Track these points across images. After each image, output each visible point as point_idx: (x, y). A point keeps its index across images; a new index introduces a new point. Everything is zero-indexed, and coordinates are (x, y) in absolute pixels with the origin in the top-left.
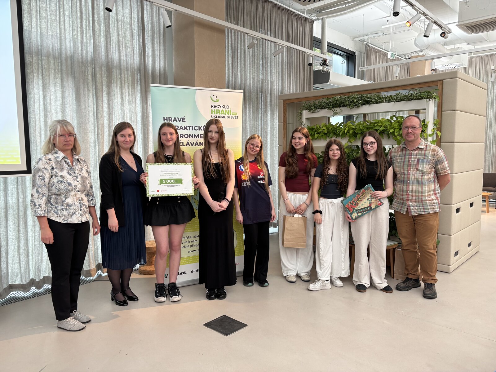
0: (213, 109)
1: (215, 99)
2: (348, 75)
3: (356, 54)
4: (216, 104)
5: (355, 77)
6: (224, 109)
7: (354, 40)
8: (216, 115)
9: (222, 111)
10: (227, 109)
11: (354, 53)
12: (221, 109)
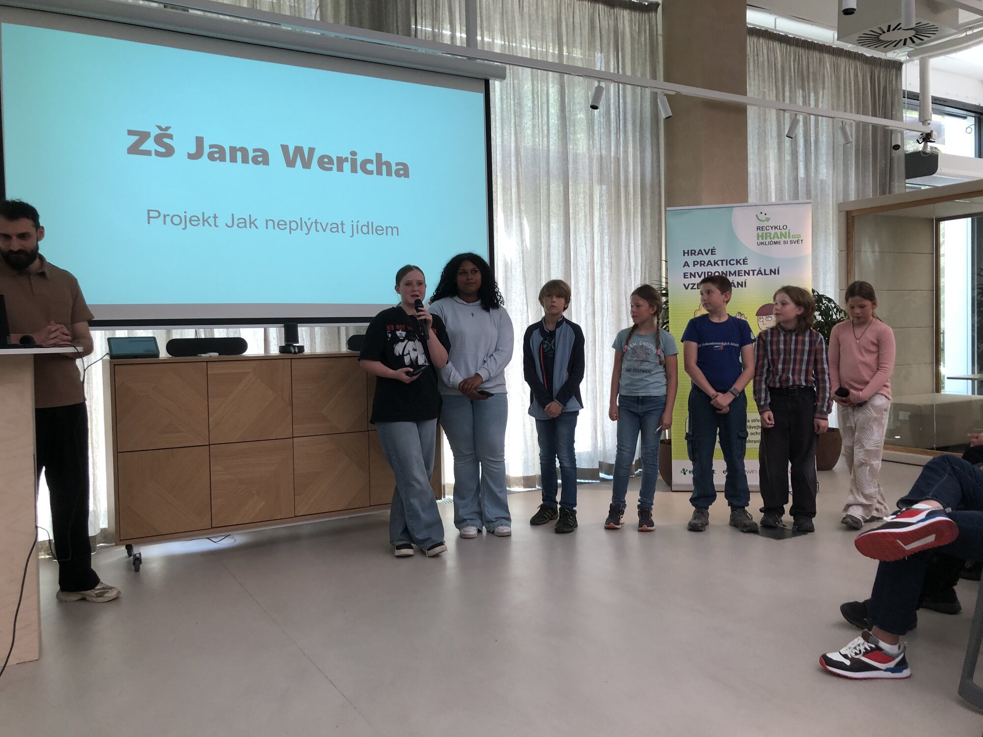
0: (760, 232)
1: (763, 217)
4: (765, 224)
6: (778, 231)
8: (764, 240)
9: (776, 233)
10: (783, 231)
12: (773, 232)
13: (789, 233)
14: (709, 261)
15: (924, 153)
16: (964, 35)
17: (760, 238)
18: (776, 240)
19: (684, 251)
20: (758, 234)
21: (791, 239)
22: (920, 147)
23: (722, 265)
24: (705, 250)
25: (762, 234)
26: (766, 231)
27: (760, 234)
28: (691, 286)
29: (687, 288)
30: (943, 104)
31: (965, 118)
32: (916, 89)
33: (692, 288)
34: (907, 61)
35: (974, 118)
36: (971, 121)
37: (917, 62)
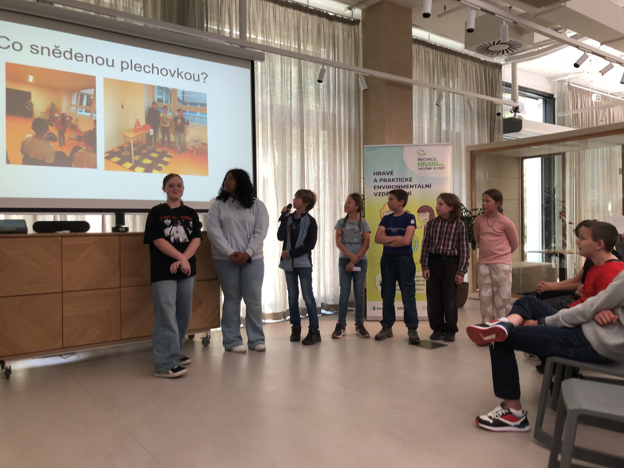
1: (421, 153)
2: (546, 122)
3: (555, 96)
4: (423, 157)
5: (554, 123)
6: (431, 162)
7: (553, 81)
8: (422, 167)
9: (429, 163)
10: (434, 162)
11: (553, 95)
12: (427, 162)
13: (437, 163)
14: (389, 179)
15: (514, 119)
16: (537, 49)
17: (420, 165)
18: (429, 167)
19: (374, 172)
20: (418, 163)
21: (438, 166)
22: (511, 115)
23: (397, 181)
24: (387, 172)
25: (421, 163)
26: (423, 161)
27: (420, 163)
28: (378, 194)
29: (376, 195)
30: (524, 90)
31: (537, 99)
32: (510, 81)
33: (379, 195)
34: (504, 64)
35: (542, 100)
36: (541, 101)
37: (510, 65)
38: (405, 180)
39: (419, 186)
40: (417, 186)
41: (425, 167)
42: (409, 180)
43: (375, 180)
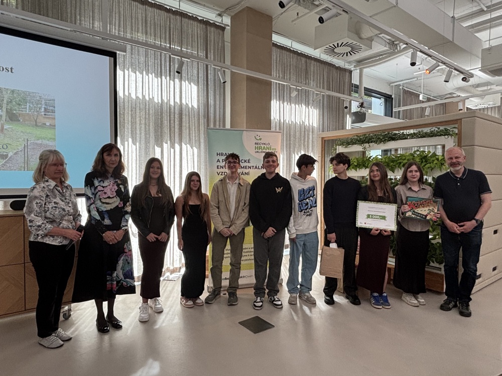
0: (257, 146)
1: (258, 138)
2: (386, 116)
3: (393, 97)
4: (259, 141)
5: (392, 117)
6: (266, 146)
7: (391, 85)
8: (259, 150)
9: (264, 147)
10: (268, 146)
11: (391, 96)
12: (263, 146)
13: (271, 147)
15: (360, 112)
16: (378, 58)
17: (257, 149)
18: (264, 150)
20: (255, 147)
26: (260, 146)
28: (221, 173)
29: (219, 175)
30: (369, 92)
31: (380, 99)
32: (358, 83)
34: (354, 70)
35: (383, 99)
37: (358, 71)
38: (244, 161)
39: (256, 167)
40: (254, 167)
41: (261, 150)
42: (247, 161)
43: (218, 161)
